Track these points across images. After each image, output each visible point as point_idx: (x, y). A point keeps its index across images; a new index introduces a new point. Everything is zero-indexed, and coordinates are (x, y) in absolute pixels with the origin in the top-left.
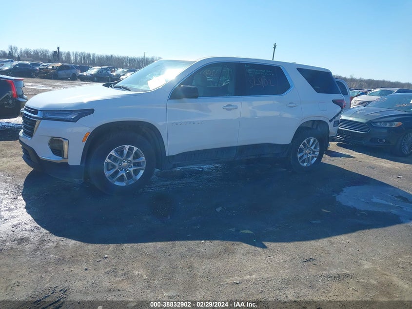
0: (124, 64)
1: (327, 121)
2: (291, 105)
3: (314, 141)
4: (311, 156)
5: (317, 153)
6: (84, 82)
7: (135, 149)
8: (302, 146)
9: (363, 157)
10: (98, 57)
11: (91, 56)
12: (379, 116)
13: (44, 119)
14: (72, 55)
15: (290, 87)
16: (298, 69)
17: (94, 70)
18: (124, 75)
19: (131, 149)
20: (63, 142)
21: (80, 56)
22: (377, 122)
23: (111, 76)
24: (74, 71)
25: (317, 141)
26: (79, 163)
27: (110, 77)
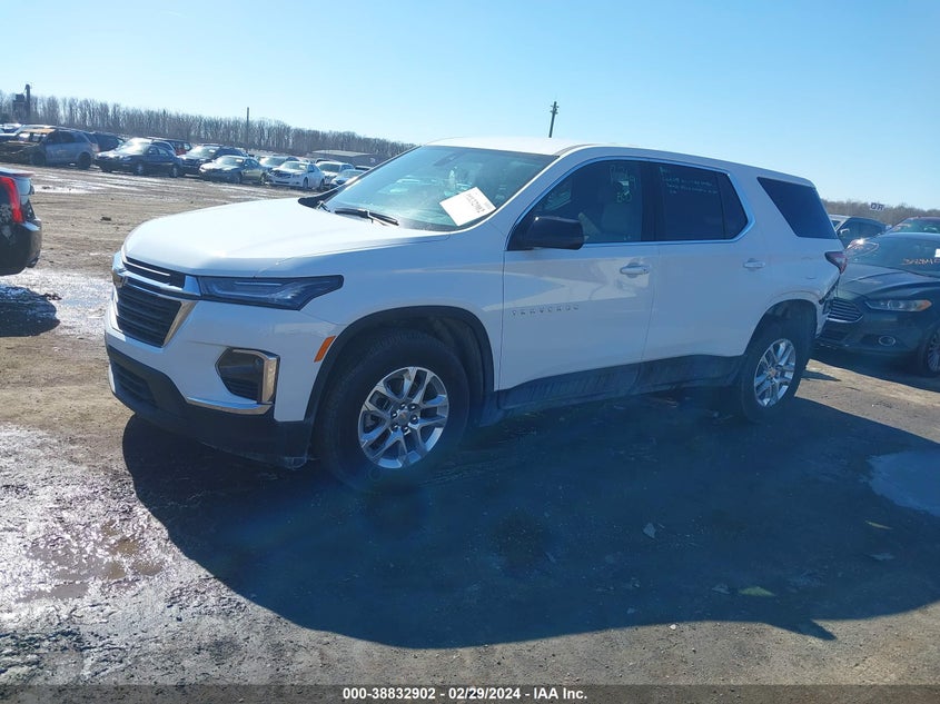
0: (193, 133)
1: (815, 302)
2: (751, 265)
3: (787, 348)
4: (777, 381)
5: (789, 376)
6: (112, 176)
7: (430, 375)
8: (763, 359)
9: (852, 379)
10: (128, 114)
11: (111, 110)
12: (880, 285)
13: (204, 297)
14: (61, 106)
15: (746, 222)
16: (759, 179)
17: (134, 146)
18: (208, 161)
19: (419, 378)
20: (262, 361)
21: (81, 108)
22: (878, 300)
23: (177, 163)
24: (84, 147)
25: (792, 347)
26: (301, 417)
27: (177, 165)
